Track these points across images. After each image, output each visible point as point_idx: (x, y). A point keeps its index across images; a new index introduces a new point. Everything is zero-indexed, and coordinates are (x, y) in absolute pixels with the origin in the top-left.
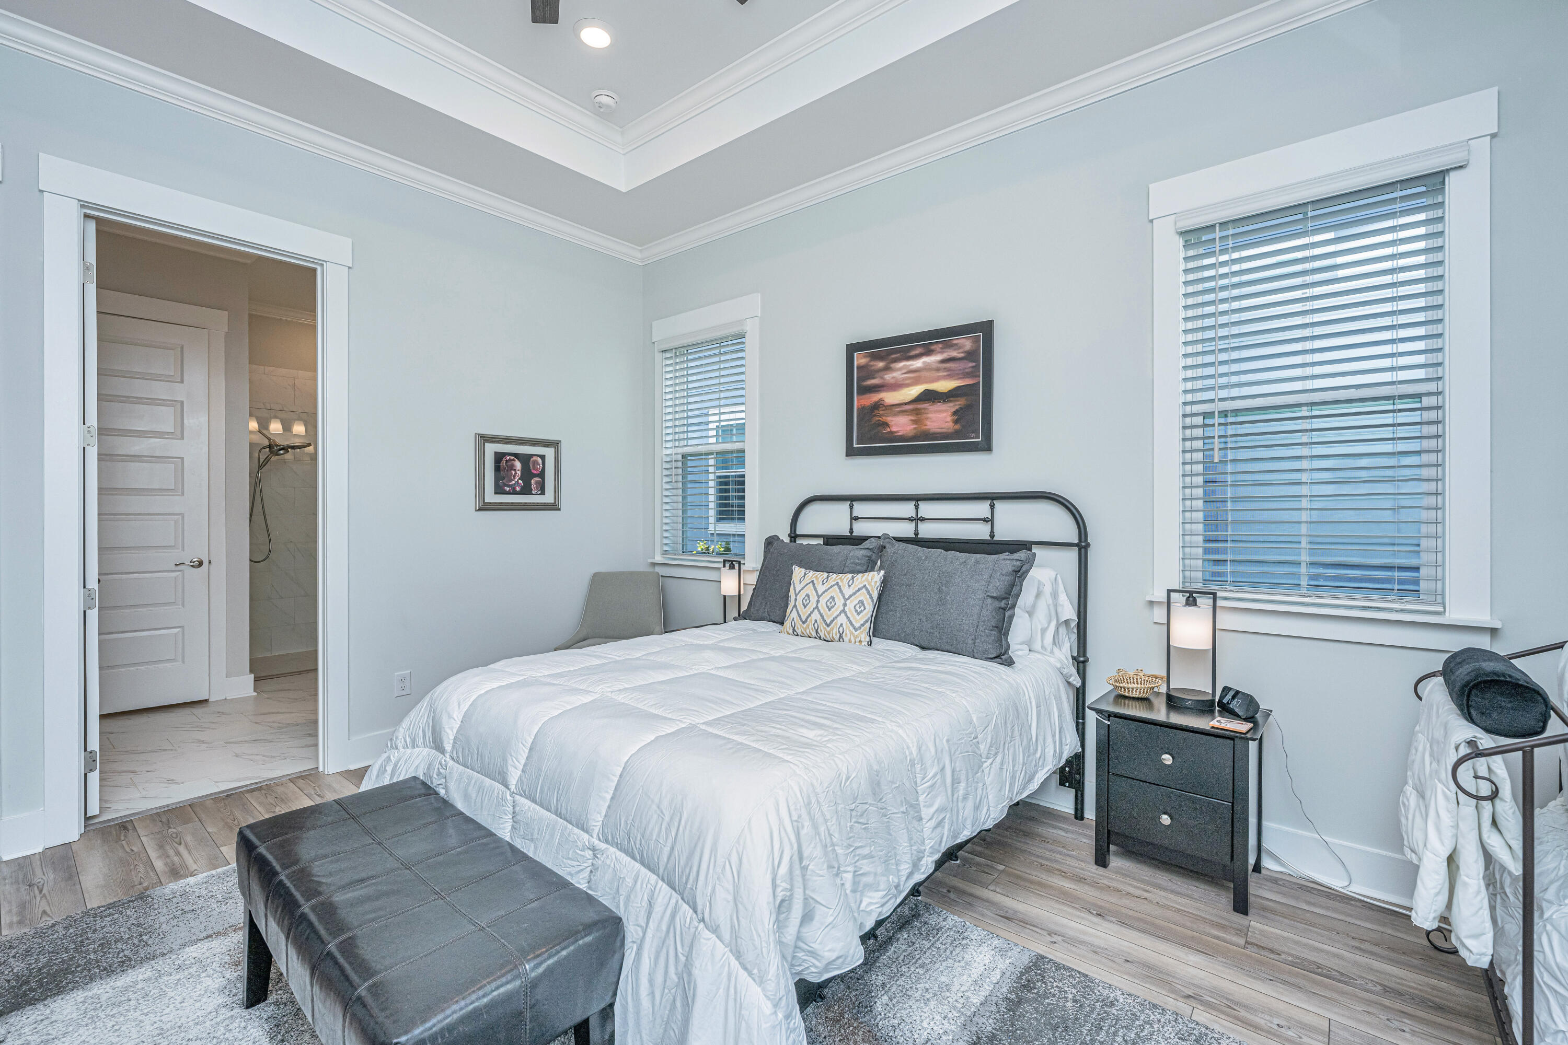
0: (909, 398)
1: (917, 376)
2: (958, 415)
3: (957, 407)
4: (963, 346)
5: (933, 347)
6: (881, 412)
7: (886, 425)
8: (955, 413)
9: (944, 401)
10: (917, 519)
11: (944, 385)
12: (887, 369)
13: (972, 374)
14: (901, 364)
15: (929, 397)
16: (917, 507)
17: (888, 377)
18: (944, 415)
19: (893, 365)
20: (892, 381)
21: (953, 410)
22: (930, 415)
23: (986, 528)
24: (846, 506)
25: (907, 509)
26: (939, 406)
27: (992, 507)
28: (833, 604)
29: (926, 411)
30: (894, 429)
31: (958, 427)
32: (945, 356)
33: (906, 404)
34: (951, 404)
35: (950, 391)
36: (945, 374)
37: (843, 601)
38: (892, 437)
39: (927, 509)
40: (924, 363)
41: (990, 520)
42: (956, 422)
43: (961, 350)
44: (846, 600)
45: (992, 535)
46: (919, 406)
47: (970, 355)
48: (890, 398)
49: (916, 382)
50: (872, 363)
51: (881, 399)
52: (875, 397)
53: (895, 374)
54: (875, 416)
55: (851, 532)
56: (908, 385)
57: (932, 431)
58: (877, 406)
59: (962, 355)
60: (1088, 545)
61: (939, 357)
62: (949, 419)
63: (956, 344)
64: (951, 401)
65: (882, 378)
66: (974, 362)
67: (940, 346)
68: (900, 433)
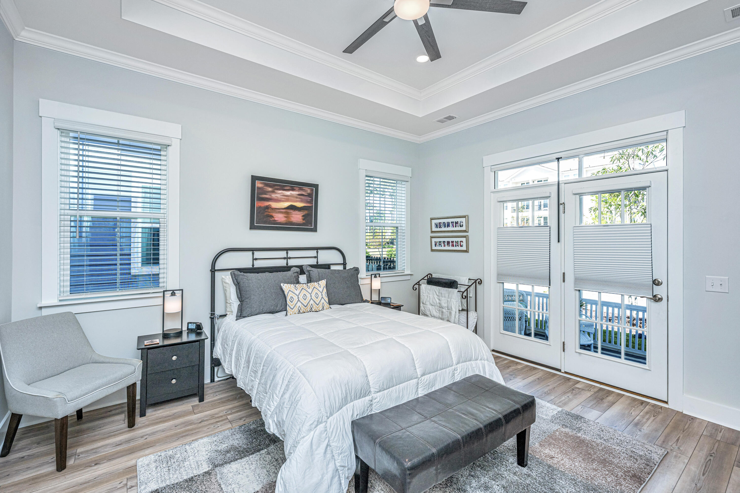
0: (283, 207)
1: (287, 199)
2: (305, 217)
3: (304, 214)
4: (307, 191)
5: (295, 188)
6: (269, 211)
7: (272, 217)
8: (303, 216)
9: (299, 211)
10: (287, 258)
11: (299, 205)
12: (273, 192)
13: (311, 202)
14: (280, 192)
15: (292, 208)
16: (287, 253)
17: (274, 196)
18: (299, 216)
19: (276, 191)
20: (276, 198)
21: (303, 215)
22: (293, 215)
23: (315, 260)
24: (251, 253)
25: (283, 254)
26: (297, 212)
27: (317, 252)
28: (306, 297)
29: (291, 213)
30: (276, 219)
31: (304, 221)
32: (300, 193)
33: (282, 209)
34: (302, 212)
35: (301, 207)
36: (300, 200)
37: (310, 295)
38: (275, 222)
39: (291, 254)
40: (291, 193)
41: (316, 257)
42: (303, 219)
43: (306, 192)
44: (311, 294)
45: (317, 263)
46: (288, 211)
47: (310, 195)
48: (274, 205)
49: (287, 200)
50: (265, 188)
51: (270, 205)
52: (267, 203)
53: (277, 195)
54: (266, 212)
55: (253, 265)
56: (283, 201)
57: (293, 222)
58: (268, 207)
59: (306, 194)
60: (346, 264)
61: (297, 193)
62: (301, 218)
63: (304, 190)
64: (302, 211)
65: (270, 195)
66: (310, 198)
67: (298, 188)
68: (279, 221)
